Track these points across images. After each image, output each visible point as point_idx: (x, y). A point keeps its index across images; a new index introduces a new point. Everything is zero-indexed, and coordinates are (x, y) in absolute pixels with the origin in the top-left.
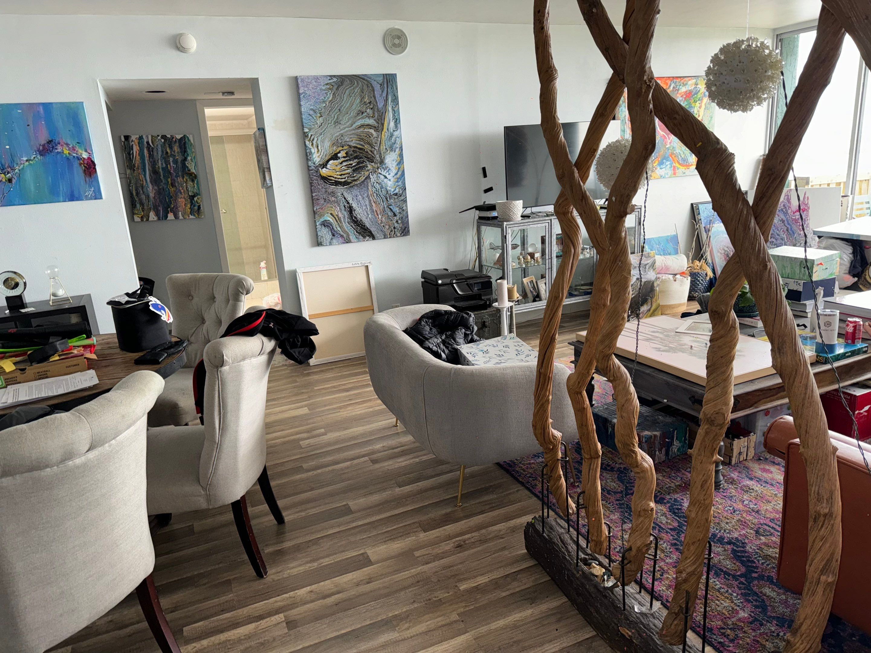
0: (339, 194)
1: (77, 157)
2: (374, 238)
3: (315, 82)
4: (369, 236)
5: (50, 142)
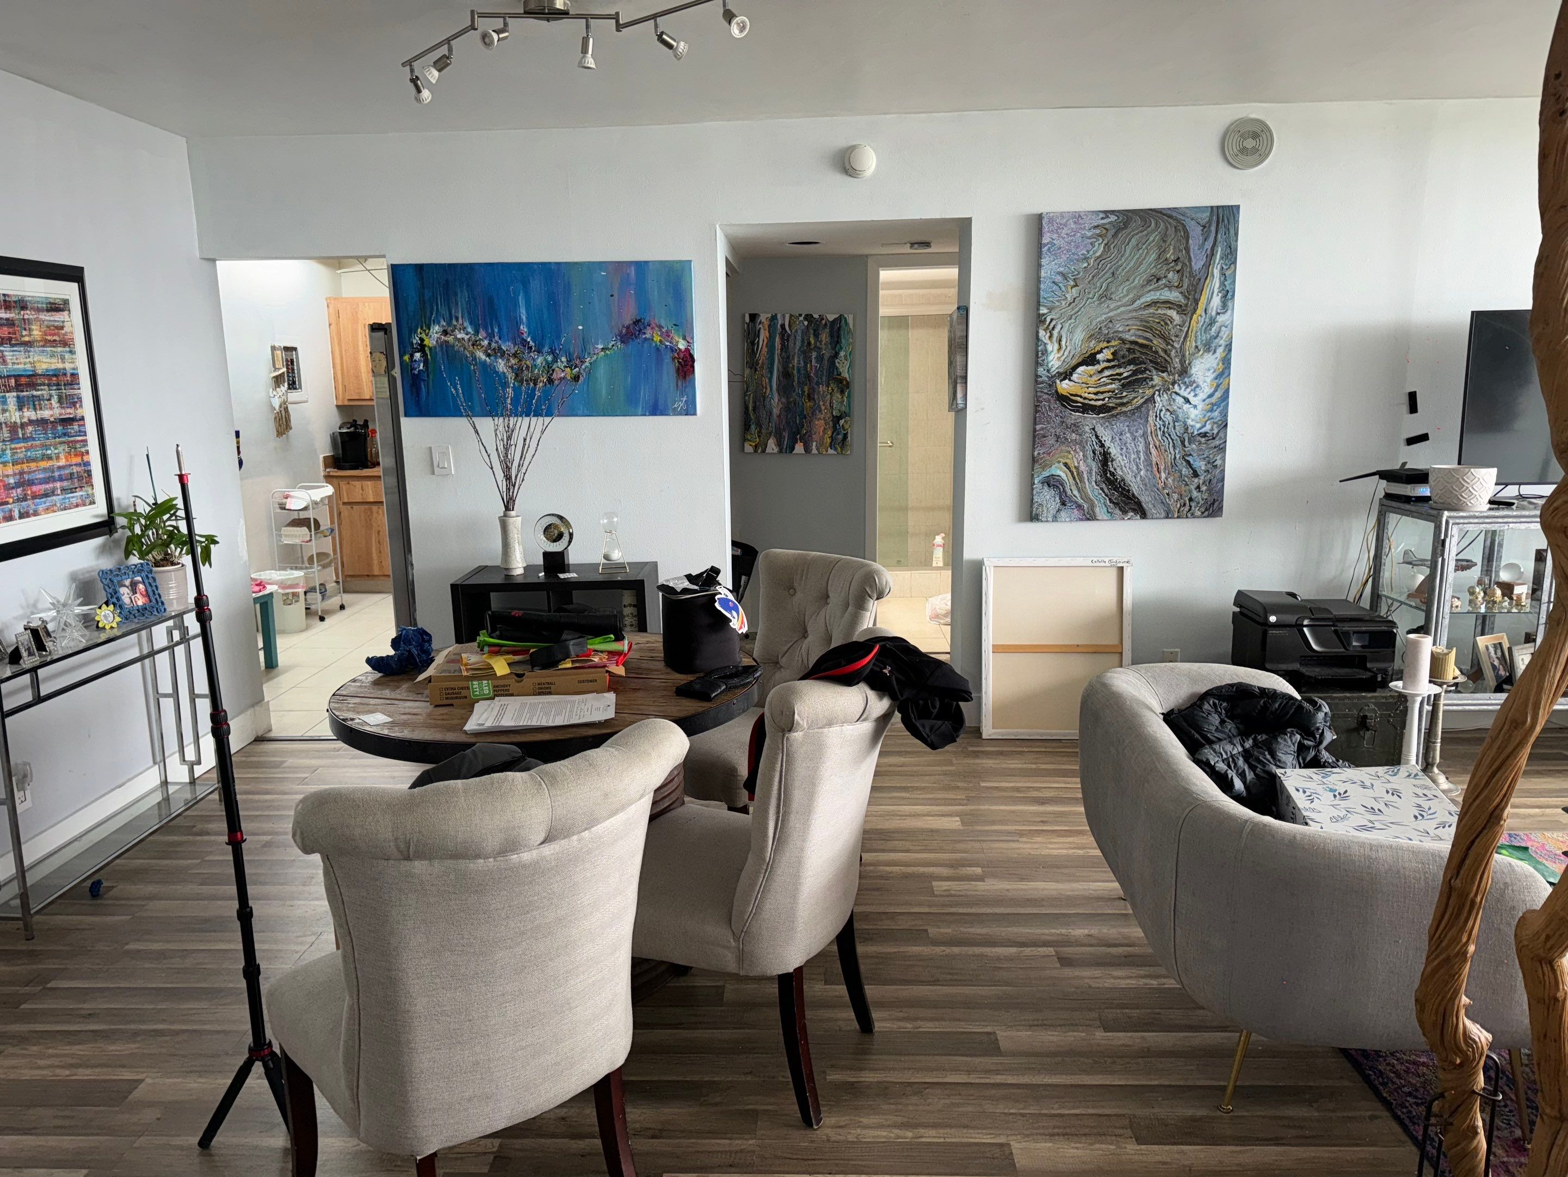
0: (1087, 429)
1: (671, 348)
2: (1144, 515)
3: (1075, 223)
4: (1134, 510)
5: (637, 322)
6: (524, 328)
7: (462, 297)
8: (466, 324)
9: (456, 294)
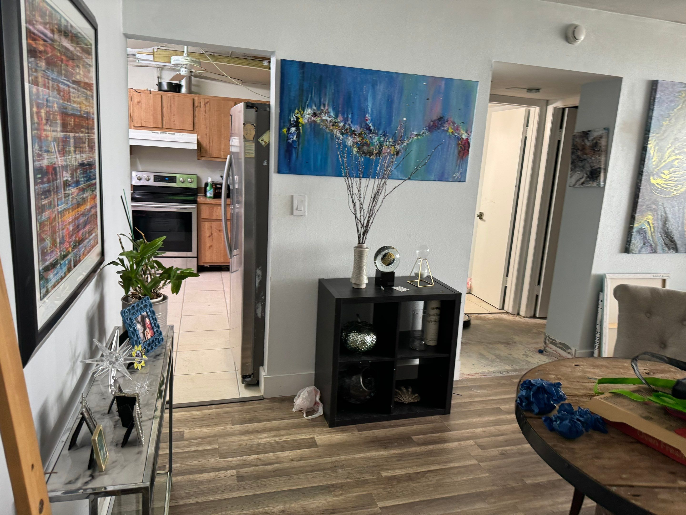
0: (660, 203)
1: (458, 137)
2: (677, 251)
4: (673, 248)
5: (440, 118)
6: (368, 116)
7: (330, 91)
8: (330, 110)
9: (326, 87)
